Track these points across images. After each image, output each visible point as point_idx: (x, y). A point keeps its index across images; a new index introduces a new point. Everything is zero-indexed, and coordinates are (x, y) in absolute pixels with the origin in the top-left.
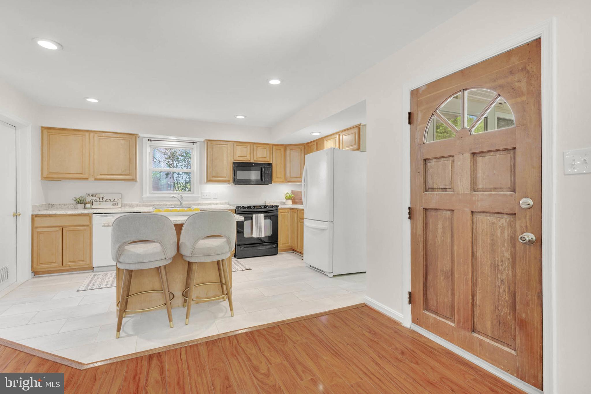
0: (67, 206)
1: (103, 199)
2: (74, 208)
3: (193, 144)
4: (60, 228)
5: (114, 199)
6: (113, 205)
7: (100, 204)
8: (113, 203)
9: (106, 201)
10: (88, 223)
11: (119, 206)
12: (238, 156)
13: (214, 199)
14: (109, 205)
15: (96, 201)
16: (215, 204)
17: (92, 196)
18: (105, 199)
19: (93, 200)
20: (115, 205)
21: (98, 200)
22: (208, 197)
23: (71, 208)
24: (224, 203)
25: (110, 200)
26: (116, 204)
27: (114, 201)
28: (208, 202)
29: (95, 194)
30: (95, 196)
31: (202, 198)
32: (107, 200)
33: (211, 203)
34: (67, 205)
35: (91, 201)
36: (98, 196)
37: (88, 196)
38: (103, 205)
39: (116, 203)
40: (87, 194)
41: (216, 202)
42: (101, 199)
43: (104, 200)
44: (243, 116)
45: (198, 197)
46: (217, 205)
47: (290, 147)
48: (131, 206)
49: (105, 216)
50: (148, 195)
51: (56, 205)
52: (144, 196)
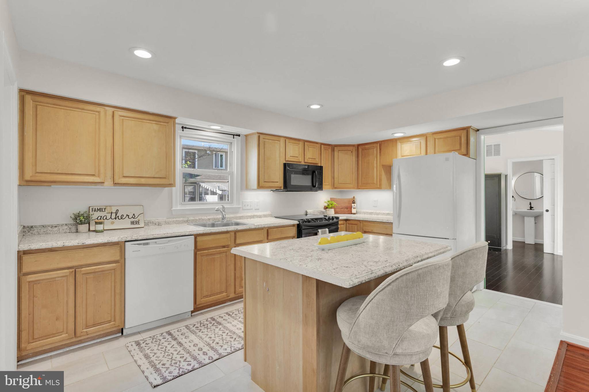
0: (56, 229)
1: (116, 215)
2: (68, 231)
3: (234, 138)
4: (71, 270)
5: (134, 214)
6: (132, 223)
7: (113, 223)
8: (133, 220)
9: (121, 218)
10: (117, 258)
11: (142, 224)
12: (290, 156)
13: (255, 209)
14: (126, 223)
15: (106, 218)
16: (258, 217)
17: (100, 210)
18: (119, 214)
19: (101, 217)
20: (136, 223)
21: (109, 216)
22: (249, 207)
23: (64, 231)
24: (267, 215)
25: (127, 215)
26: (138, 222)
27: (134, 217)
28: (249, 214)
29: (103, 207)
30: (104, 210)
31: (243, 210)
32: (123, 215)
33: (253, 216)
34: (56, 227)
35: (97, 218)
36: (108, 210)
37: (93, 211)
38: (118, 224)
39: (137, 220)
40: (90, 207)
41: (258, 214)
42: (114, 216)
43: (118, 216)
44: (319, 105)
45: (239, 208)
46: (260, 218)
47: (338, 148)
48: (157, 224)
49: (144, 244)
50: (179, 207)
51: (35, 227)
52: (174, 208)
